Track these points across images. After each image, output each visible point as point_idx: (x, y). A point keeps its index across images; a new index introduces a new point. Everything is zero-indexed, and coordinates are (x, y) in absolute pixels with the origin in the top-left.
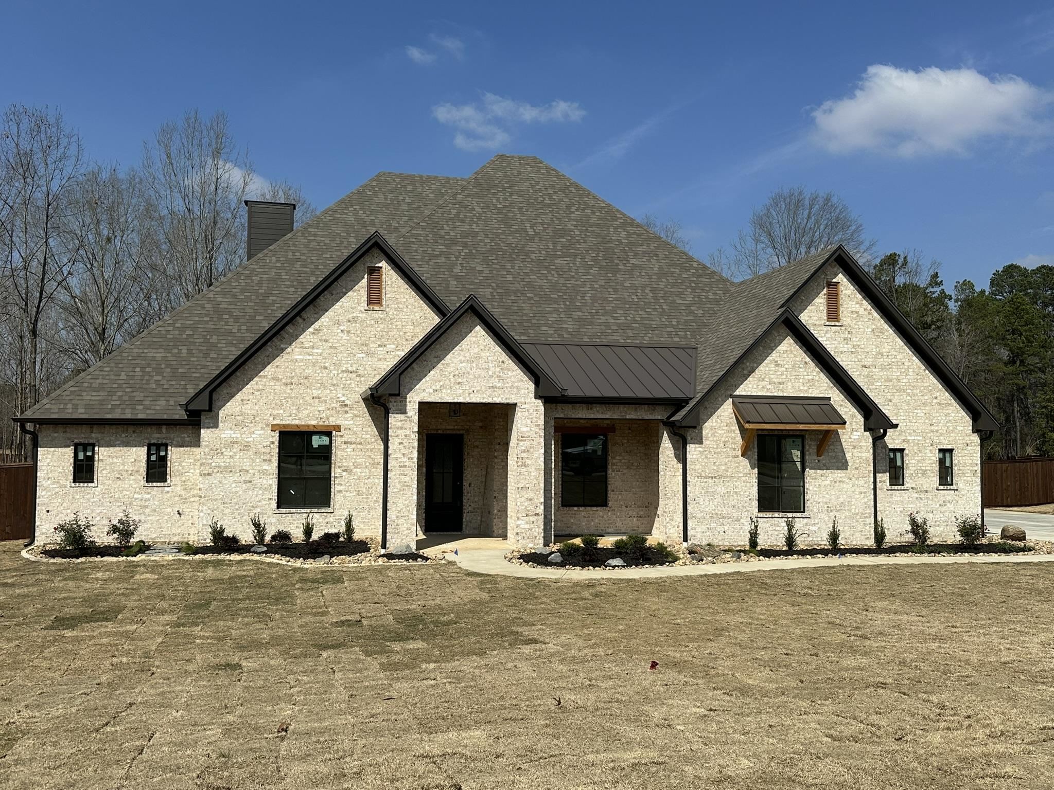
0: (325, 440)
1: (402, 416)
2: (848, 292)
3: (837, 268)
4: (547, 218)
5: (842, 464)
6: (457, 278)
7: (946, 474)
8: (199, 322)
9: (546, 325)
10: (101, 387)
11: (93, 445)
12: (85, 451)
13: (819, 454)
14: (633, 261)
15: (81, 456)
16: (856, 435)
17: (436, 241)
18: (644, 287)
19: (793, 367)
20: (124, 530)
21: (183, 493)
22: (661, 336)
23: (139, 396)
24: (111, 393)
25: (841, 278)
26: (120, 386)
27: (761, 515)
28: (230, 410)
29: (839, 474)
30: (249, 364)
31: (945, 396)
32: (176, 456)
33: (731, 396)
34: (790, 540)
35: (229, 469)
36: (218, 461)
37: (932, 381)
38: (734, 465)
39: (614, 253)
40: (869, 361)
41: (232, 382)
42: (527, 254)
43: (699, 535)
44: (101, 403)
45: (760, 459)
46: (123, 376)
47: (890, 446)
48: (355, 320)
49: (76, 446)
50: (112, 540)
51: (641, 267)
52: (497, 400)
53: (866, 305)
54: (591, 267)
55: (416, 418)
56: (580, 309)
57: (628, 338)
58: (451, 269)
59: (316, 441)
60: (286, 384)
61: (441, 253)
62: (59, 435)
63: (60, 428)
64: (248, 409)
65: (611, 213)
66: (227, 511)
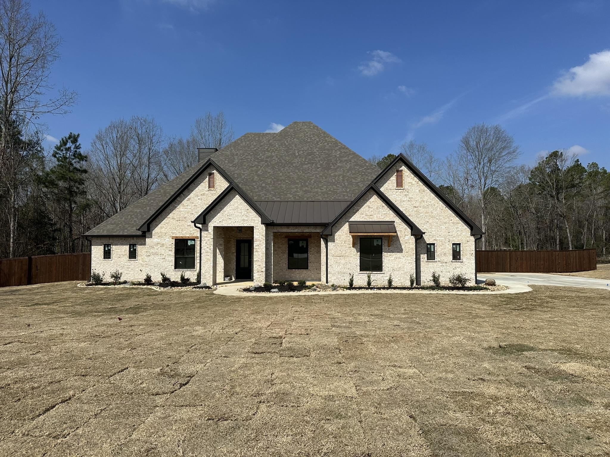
0: (193, 242)
1: (207, 232)
2: (407, 174)
3: (401, 163)
4: (305, 148)
5: (400, 250)
6: (258, 176)
7: (456, 255)
8: (157, 197)
9: (290, 194)
10: (115, 223)
11: (110, 245)
12: (108, 247)
13: (389, 246)
14: (338, 164)
15: (106, 249)
16: (407, 238)
17: (254, 161)
18: (339, 176)
19: (377, 208)
20: (116, 277)
21: (142, 263)
22: (340, 196)
23: (127, 226)
24: (117, 225)
25: (404, 168)
26: (121, 222)
27: (361, 272)
28: (156, 231)
29: (398, 255)
30: (163, 213)
31: (457, 219)
32: (140, 249)
33: (348, 221)
34: (369, 283)
35: (156, 254)
36: (152, 250)
37: (450, 212)
38: (349, 251)
39: (331, 161)
40: (417, 204)
41: (157, 220)
42: (292, 164)
43: (333, 281)
44: (113, 229)
45: (360, 249)
46: (123, 219)
47: (427, 242)
48: (204, 194)
49: (105, 245)
50: (112, 280)
51: (341, 167)
52: (245, 225)
53: (416, 179)
54: (318, 168)
55: (212, 233)
56: (307, 186)
57: (325, 198)
58: (257, 172)
59: (190, 243)
60: (177, 221)
61: (255, 165)
62: (98, 241)
63: (99, 239)
64: (163, 230)
65: (336, 143)
66: (156, 270)
